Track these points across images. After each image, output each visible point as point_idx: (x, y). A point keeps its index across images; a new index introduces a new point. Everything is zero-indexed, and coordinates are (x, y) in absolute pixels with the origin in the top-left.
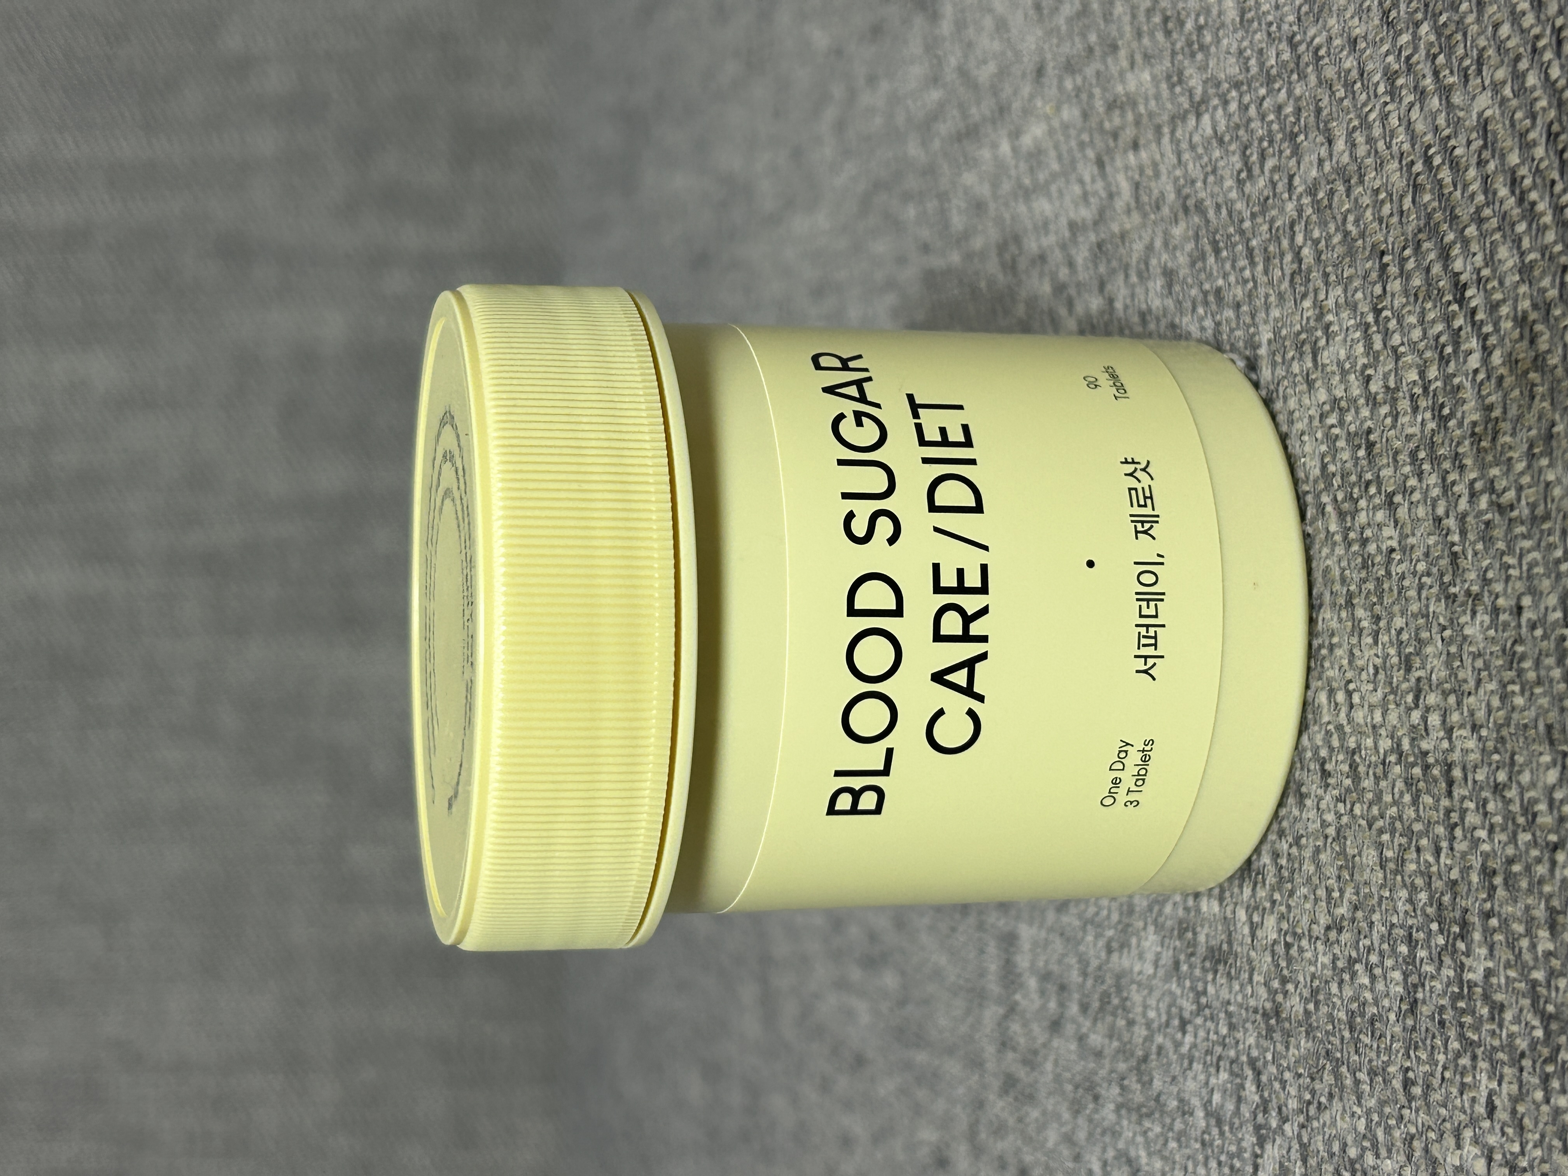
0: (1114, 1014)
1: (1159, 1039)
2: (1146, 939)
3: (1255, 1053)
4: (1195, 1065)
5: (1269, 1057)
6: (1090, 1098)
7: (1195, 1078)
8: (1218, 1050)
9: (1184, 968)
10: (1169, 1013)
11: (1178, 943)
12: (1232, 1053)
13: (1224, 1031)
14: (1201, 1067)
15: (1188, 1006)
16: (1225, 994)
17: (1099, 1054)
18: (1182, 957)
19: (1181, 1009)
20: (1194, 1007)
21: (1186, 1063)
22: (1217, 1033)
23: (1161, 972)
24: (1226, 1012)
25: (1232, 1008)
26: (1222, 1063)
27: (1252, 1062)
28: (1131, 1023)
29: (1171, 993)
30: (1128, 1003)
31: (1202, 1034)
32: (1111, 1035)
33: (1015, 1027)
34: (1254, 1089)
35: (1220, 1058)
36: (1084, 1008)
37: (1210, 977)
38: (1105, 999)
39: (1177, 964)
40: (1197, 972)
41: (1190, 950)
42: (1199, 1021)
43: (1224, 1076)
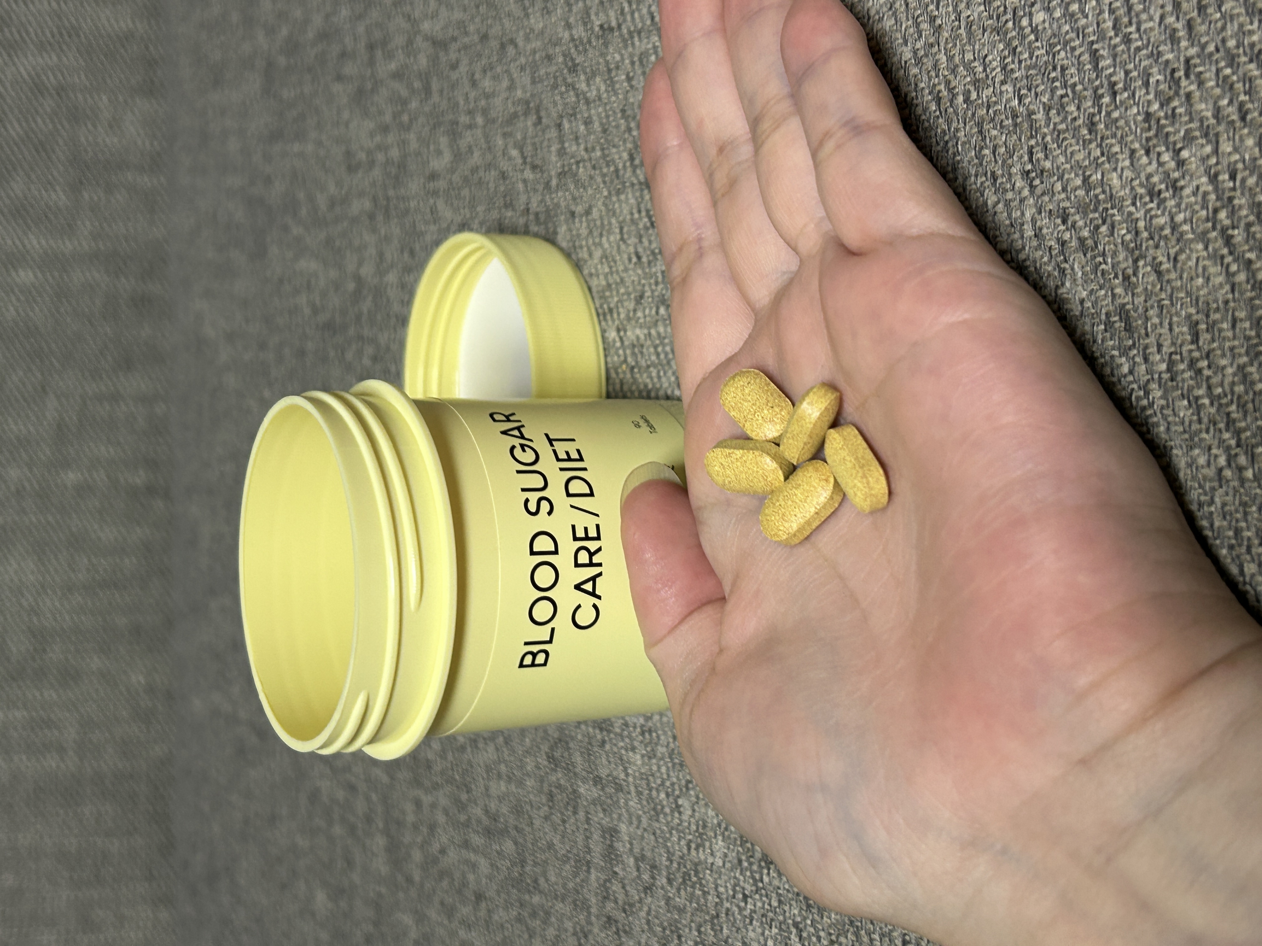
0: (693, 887)
1: (727, 905)
2: (717, 844)
3: (798, 919)
4: (754, 922)
5: (809, 922)
6: (675, 937)
7: (754, 931)
8: (771, 915)
9: (745, 864)
10: (734, 890)
11: (740, 849)
12: (781, 918)
13: (775, 903)
14: (758, 924)
15: (749, 888)
16: (776, 882)
17: (681, 910)
18: (744, 858)
19: (744, 889)
20: (754, 888)
21: (748, 920)
22: (770, 905)
23: (728, 865)
24: (777, 893)
25: (780, 891)
26: (773, 924)
27: (796, 925)
28: (705, 893)
29: (735, 878)
30: (704, 882)
31: (759, 904)
32: (691, 898)
33: (616, 887)
34: (797, 940)
35: (772, 920)
36: (670, 881)
37: (765, 871)
38: (686, 877)
39: (740, 861)
40: (755, 867)
41: (750, 854)
42: (757, 897)
43: (775, 931)
